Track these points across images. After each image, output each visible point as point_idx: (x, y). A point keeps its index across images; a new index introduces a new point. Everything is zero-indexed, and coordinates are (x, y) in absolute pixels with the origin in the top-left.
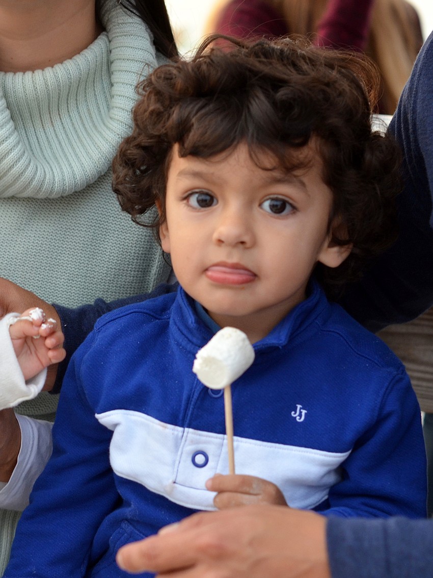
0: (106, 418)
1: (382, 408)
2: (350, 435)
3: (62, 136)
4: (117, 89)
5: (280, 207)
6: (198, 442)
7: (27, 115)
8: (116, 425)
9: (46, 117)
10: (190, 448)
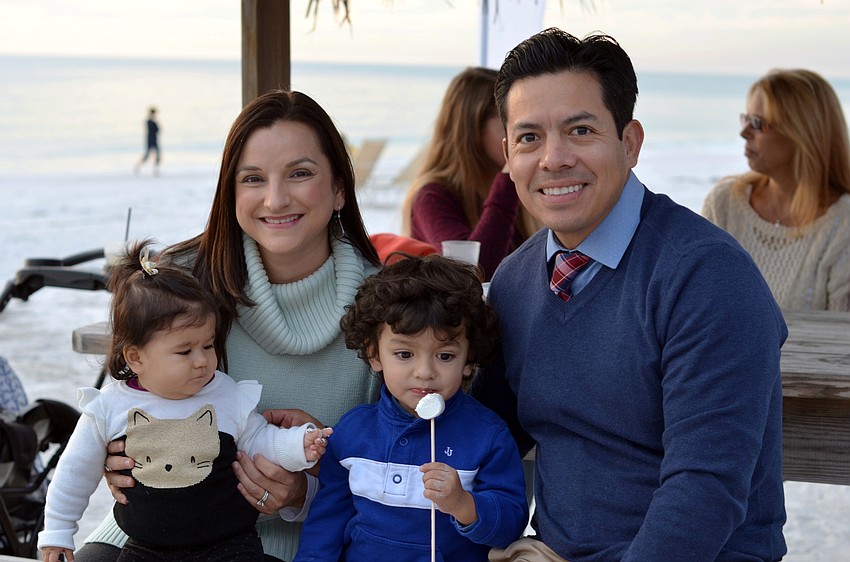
0: (345, 462)
1: (492, 445)
2: (475, 461)
3: (312, 318)
4: (340, 296)
5: (446, 357)
6: (396, 470)
7: (290, 308)
8: (350, 466)
9: (302, 309)
10: (392, 473)
